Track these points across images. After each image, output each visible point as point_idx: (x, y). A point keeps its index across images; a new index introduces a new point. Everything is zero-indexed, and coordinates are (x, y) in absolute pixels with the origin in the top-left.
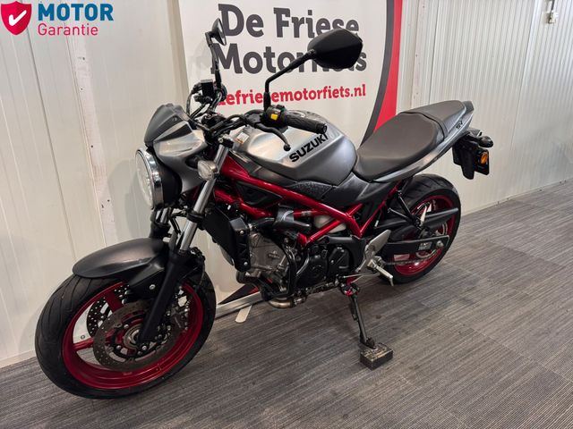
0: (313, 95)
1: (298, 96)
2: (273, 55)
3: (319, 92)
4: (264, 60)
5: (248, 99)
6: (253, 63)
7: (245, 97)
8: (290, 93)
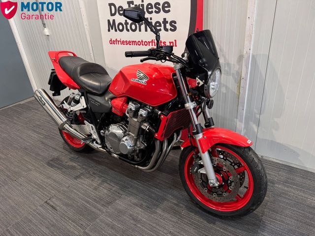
0: (146, 43)
1: (139, 43)
2: (128, 23)
3: (149, 42)
4: (125, 26)
5: (120, 42)
6: (121, 27)
7: (118, 41)
8: (136, 41)
